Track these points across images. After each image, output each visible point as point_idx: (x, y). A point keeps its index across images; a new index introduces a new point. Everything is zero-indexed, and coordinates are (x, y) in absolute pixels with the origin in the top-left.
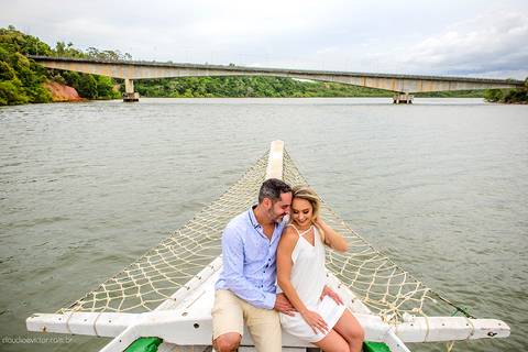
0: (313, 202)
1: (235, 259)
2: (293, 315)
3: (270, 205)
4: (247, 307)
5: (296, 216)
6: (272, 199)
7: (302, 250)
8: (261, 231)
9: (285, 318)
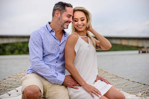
0: (86, 13)
1: (37, 49)
2: (77, 89)
3: (59, 15)
4: (46, 83)
5: (76, 23)
6: (60, 10)
7: (80, 46)
8: (54, 34)
9: (72, 91)
